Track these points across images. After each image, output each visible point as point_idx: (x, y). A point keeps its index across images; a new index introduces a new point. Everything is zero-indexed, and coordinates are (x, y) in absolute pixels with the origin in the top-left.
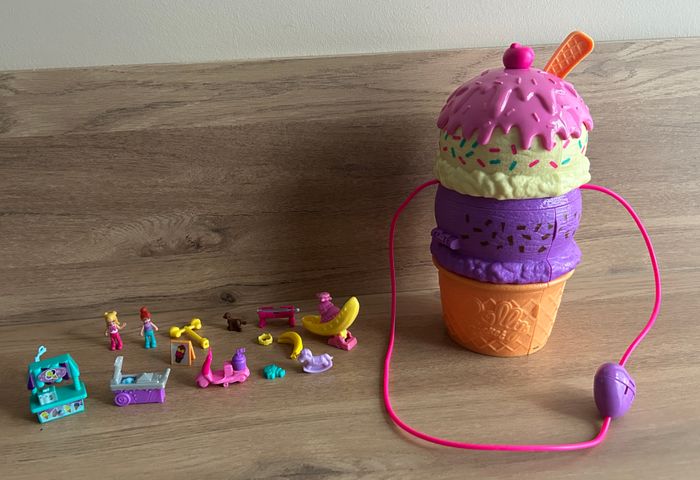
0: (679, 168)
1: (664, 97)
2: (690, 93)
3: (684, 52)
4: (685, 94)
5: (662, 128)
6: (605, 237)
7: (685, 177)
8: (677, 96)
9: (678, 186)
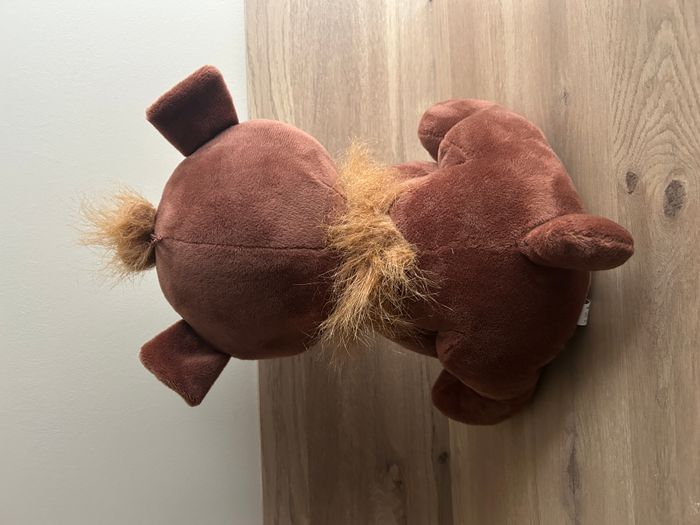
0: (349, 95)
1: (293, 116)
2: (291, 94)
3: (259, 105)
4: (291, 98)
5: (318, 115)
6: (403, 150)
7: (357, 88)
8: (292, 104)
9: (364, 93)
